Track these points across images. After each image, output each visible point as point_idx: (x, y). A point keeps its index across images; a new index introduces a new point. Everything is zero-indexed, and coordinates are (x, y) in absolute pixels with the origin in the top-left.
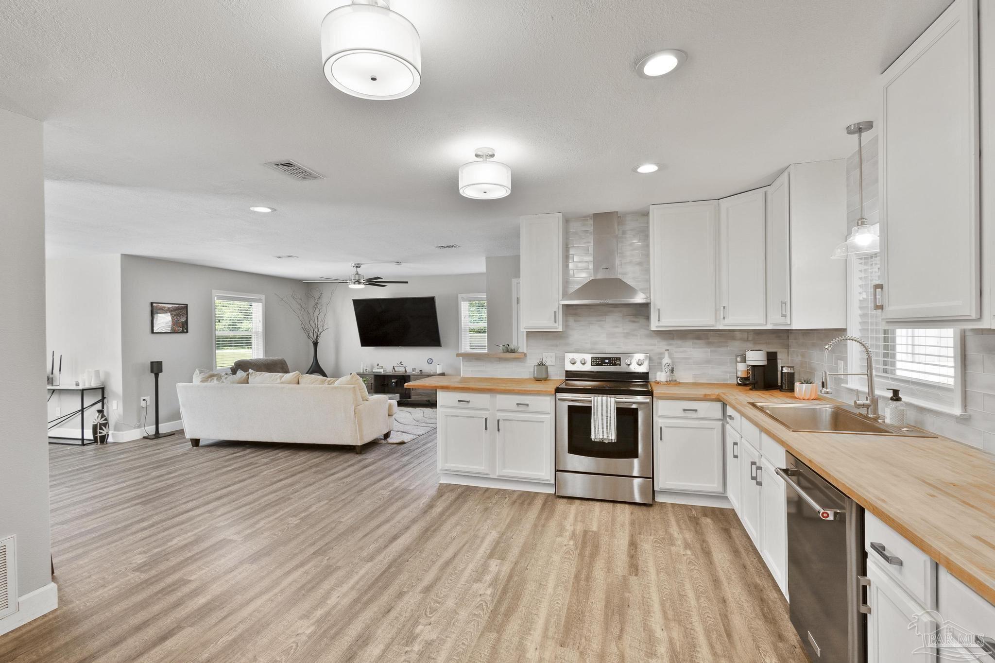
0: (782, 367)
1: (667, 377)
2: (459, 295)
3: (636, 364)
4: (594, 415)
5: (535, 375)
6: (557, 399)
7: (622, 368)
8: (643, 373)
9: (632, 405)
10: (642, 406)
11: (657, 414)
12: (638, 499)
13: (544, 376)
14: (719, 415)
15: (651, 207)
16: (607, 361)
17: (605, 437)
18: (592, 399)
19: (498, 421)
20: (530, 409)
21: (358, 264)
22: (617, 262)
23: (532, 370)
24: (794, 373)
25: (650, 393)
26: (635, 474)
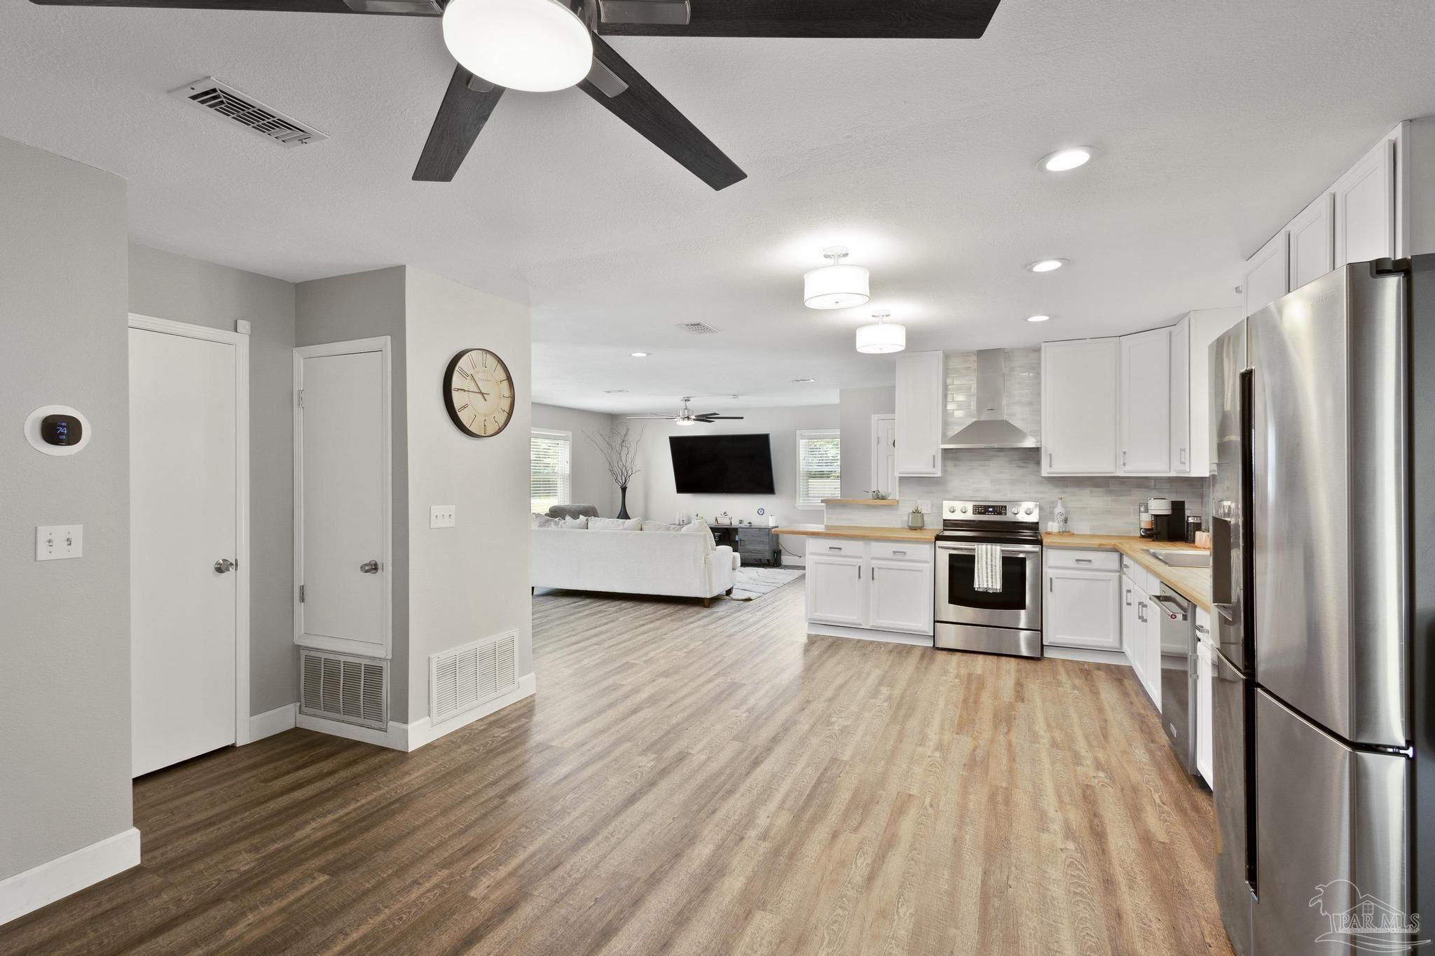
0: (1188, 517)
1: (1059, 527)
2: (797, 431)
3: (1025, 512)
4: (978, 564)
5: (910, 524)
6: (937, 547)
7: (1009, 517)
8: (1033, 523)
9: (1018, 554)
10: (1031, 555)
11: (1046, 565)
12: (1024, 651)
13: (920, 525)
14: (1116, 566)
15: (1043, 344)
16: (991, 509)
17: (990, 586)
18: (976, 547)
19: (873, 569)
20: (907, 557)
21: (688, 397)
22: (1004, 402)
23: (906, 518)
24: (1201, 523)
25: (1039, 542)
26: (1022, 625)
